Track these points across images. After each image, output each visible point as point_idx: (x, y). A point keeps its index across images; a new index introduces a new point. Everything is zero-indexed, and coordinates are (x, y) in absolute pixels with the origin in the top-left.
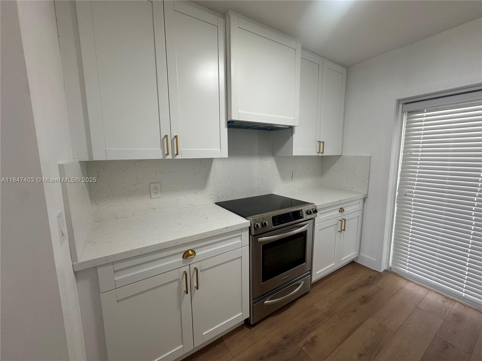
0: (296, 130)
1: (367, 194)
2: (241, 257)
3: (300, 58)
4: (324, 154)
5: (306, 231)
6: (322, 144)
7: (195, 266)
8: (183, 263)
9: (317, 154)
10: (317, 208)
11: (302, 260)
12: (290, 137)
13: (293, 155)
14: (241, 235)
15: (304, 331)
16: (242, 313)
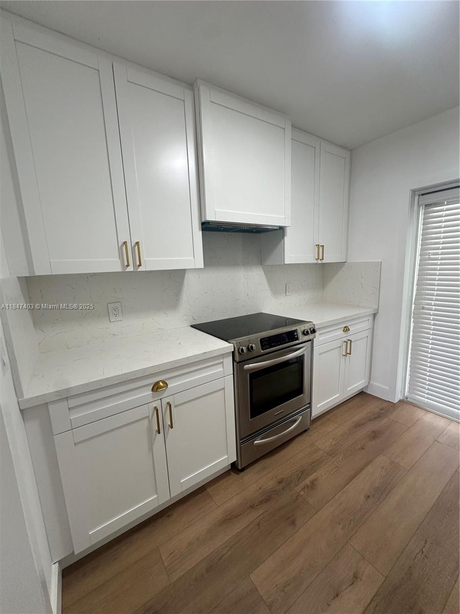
0: (289, 232)
1: (378, 309)
2: (224, 388)
3: (291, 139)
4: (324, 261)
5: (303, 355)
6: (321, 249)
7: (167, 400)
8: (153, 397)
9: (315, 261)
10: (316, 328)
11: (299, 390)
12: (280, 241)
13: (286, 263)
14: (223, 362)
15: (303, 473)
16: (228, 456)
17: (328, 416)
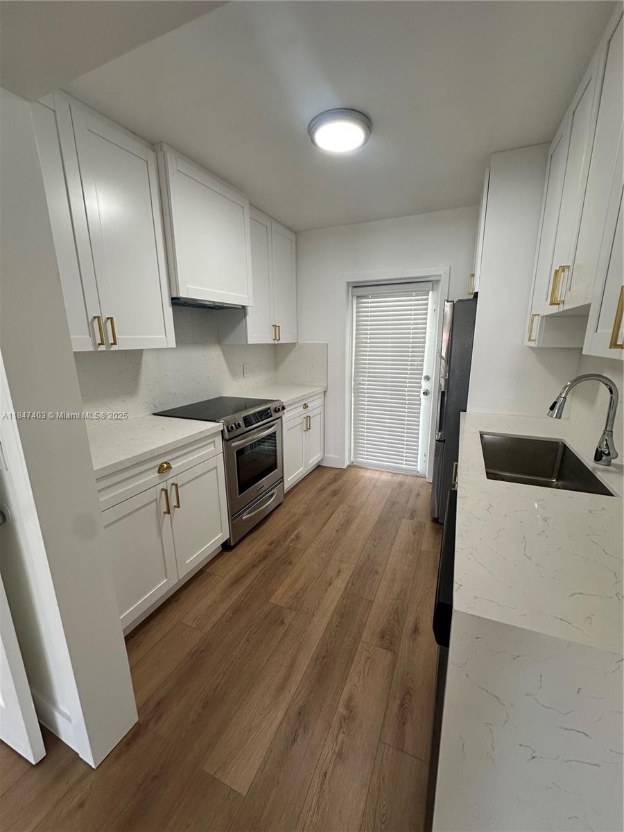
0: (249, 310)
1: (327, 387)
2: (216, 467)
3: (249, 218)
4: (280, 342)
5: (275, 433)
6: (277, 328)
7: (171, 481)
8: (160, 478)
9: (273, 342)
10: (284, 404)
11: (273, 466)
12: (242, 320)
13: (249, 343)
14: (214, 442)
15: (288, 532)
16: (223, 535)
17: (296, 490)
